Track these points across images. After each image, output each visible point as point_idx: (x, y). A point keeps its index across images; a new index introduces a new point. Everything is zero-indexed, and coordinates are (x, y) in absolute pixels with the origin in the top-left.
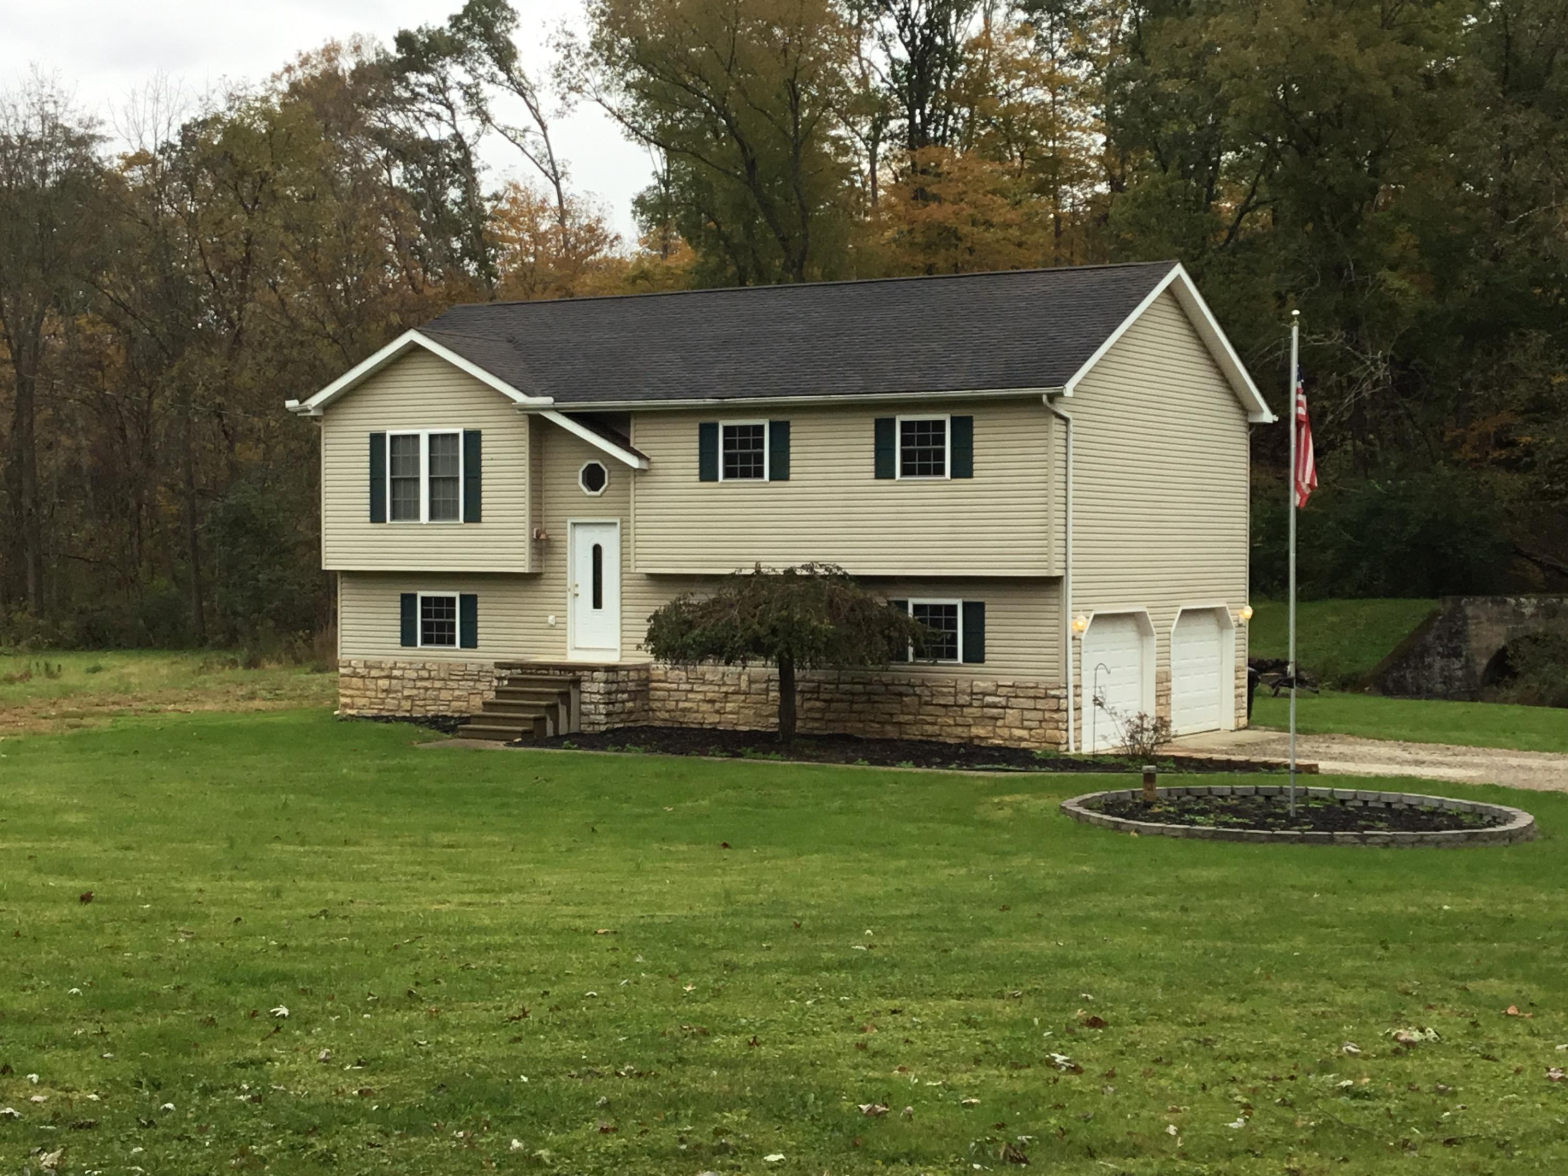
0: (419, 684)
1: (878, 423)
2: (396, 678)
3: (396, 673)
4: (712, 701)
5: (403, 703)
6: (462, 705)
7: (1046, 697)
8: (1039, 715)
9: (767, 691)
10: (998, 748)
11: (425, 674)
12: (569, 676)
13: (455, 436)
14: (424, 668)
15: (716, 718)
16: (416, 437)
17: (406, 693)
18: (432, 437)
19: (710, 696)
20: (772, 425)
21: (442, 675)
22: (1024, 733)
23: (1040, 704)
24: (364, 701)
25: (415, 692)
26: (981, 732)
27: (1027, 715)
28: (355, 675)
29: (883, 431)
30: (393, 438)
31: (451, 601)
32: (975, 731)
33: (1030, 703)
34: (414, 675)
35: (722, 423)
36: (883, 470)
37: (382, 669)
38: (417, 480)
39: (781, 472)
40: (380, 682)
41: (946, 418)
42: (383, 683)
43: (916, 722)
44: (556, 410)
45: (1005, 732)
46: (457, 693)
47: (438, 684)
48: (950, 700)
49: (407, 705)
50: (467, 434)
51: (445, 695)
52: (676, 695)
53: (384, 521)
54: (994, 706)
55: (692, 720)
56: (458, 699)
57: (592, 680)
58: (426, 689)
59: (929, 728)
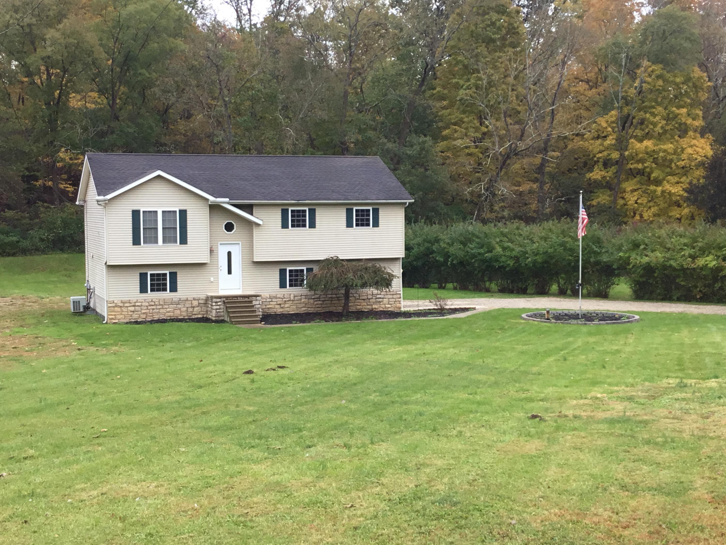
0: (149, 307)
1: (347, 209)
2: (138, 306)
3: (137, 304)
4: (280, 304)
5: (142, 316)
6: (171, 314)
7: (397, 294)
8: (394, 300)
9: (301, 299)
10: (381, 311)
11: (153, 304)
12: (247, 299)
13: (175, 212)
14: (152, 301)
15: (282, 310)
16: (156, 212)
17: (143, 311)
18: (163, 212)
19: (279, 303)
20: (309, 209)
21: (161, 303)
22: (389, 306)
23: (395, 296)
24: (121, 316)
25: (148, 311)
26: (376, 307)
27: (391, 300)
28: (116, 306)
29: (349, 212)
30: (144, 212)
31: (165, 274)
32: (374, 306)
33: (391, 296)
34: (147, 304)
35: (290, 209)
36: (349, 225)
37: (130, 303)
38: (156, 229)
39: (313, 225)
40: (129, 308)
41: (371, 208)
42: (132, 309)
43: (354, 306)
44: (228, 203)
45: (383, 306)
46: (168, 310)
47: (158, 307)
48: (366, 297)
49: (144, 316)
50: (180, 211)
51: (161, 311)
52: (266, 303)
53: (140, 244)
54: (380, 298)
55: (272, 311)
56: (169, 312)
57: (256, 300)
58: (153, 309)
59: (359, 307)
